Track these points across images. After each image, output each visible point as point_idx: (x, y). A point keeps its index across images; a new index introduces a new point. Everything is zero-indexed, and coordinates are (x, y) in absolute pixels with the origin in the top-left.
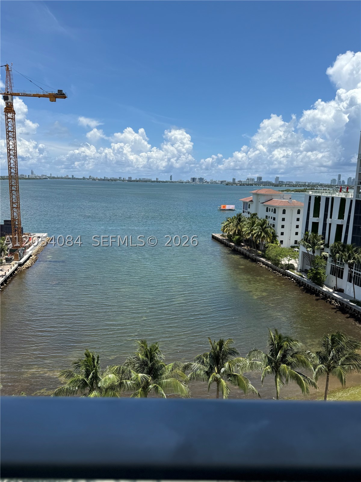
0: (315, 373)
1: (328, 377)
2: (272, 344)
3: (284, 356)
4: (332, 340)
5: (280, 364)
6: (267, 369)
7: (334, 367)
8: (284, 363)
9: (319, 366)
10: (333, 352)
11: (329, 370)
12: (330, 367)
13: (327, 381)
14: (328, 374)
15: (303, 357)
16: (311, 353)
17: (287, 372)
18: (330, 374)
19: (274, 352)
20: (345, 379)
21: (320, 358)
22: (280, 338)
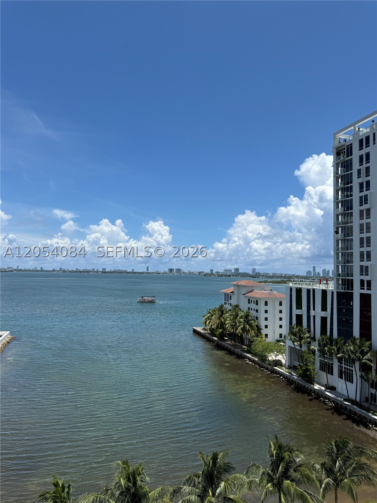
0: (322, 490)
1: (336, 493)
2: (272, 456)
3: (286, 470)
4: (337, 446)
5: (282, 480)
6: (269, 488)
7: (342, 480)
8: (287, 478)
9: (326, 481)
10: (339, 461)
11: (337, 484)
12: (337, 480)
13: (336, 499)
14: (336, 490)
15: (307, 472)
16: (315, 465)
17: (292, 489)
18: (339, 490)
19: (275, 466)
20: (356, 494)
21: (326, 470)
22: (280, 447)
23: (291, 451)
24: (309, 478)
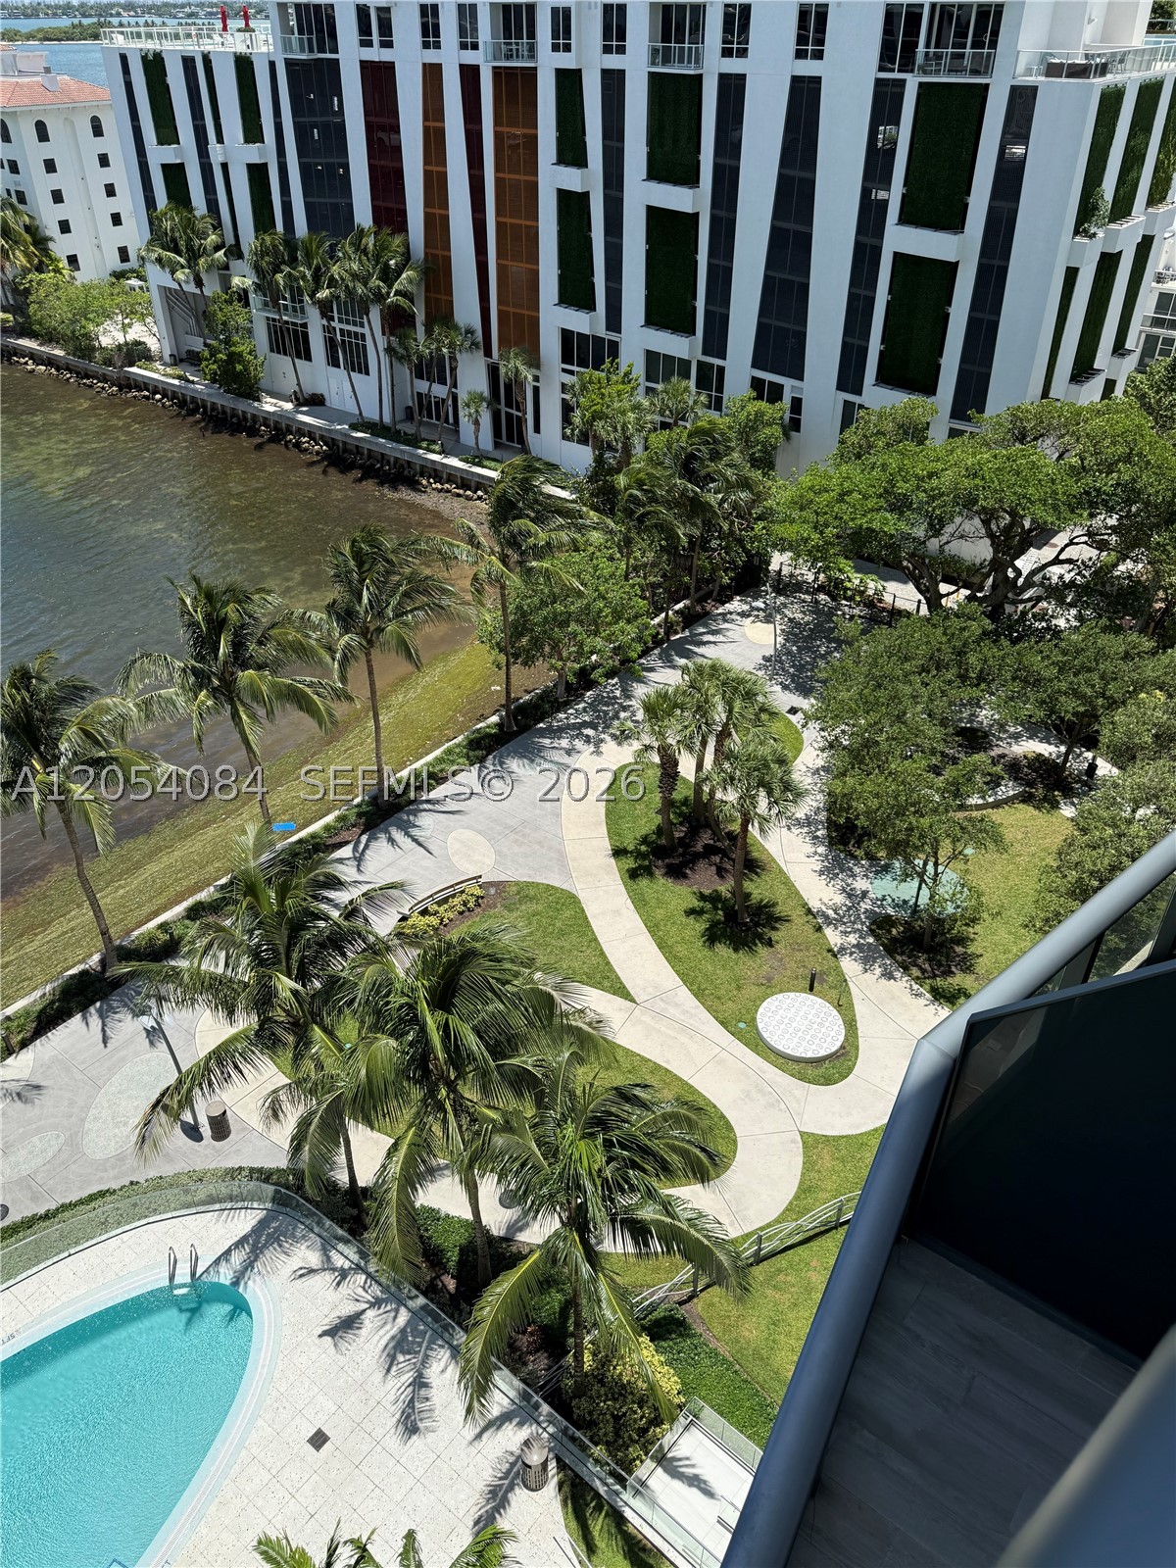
0: (336, 666)
1: (369, 661)
2: (193, 625)
3: (238, 645)
4: (358, 555)
5: (233, 674)
6: (203, 703)
7: (380, 630)
8: (244, 666)
9: (342, 642)
10: (368, 589)
11: (370, 642)
12: (367, 632)
13: (371, 672)
14: (368, 654)
15: (293, 635)
16: (308, 614)
17: (264, 688)
18: (375, 653)
19: (206, 644)
20: (416, 651)
21: (339, 618)
22: (209, 596)
23: (242, 598)
24: (301, 650)
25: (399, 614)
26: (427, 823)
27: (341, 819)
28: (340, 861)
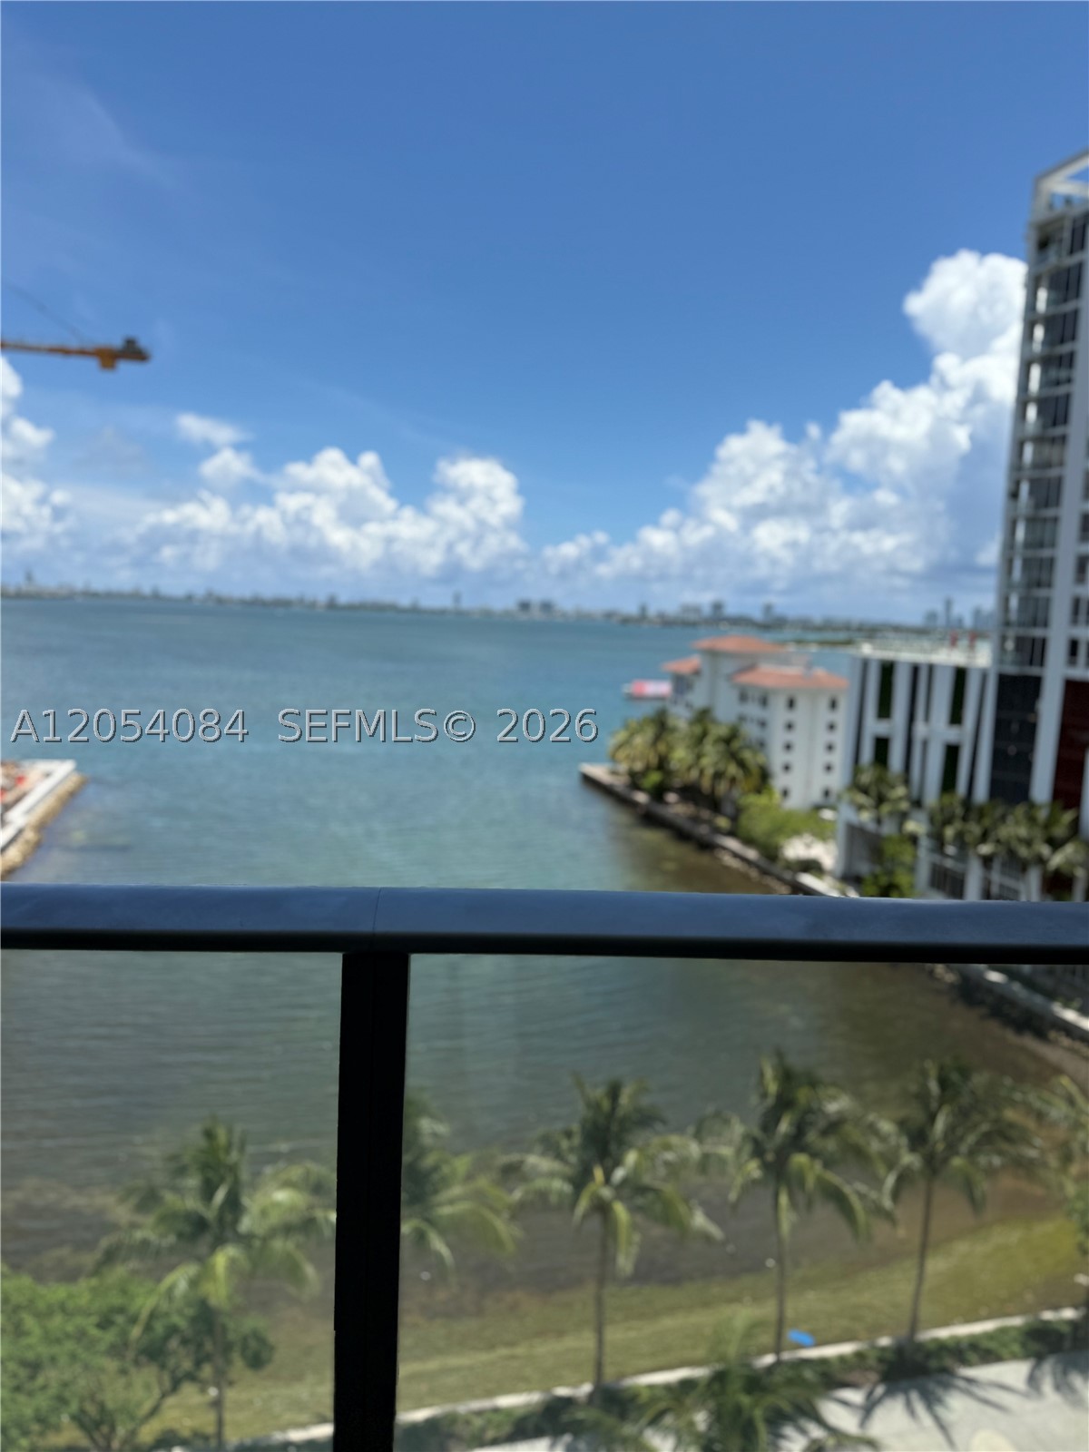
1: (929, 1193)
4: (942, 1080)
5: (790, 1154)
8: (801, 1150)
11: (934, 1170)
12: (933, 1159)
14: (930, 1184)
17: (811, 1178)
18: (937, 1185)
25: (972, 1153)
26: (957, 1405)
27: (859, 1355)
28: (845, 1403)
